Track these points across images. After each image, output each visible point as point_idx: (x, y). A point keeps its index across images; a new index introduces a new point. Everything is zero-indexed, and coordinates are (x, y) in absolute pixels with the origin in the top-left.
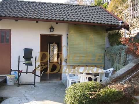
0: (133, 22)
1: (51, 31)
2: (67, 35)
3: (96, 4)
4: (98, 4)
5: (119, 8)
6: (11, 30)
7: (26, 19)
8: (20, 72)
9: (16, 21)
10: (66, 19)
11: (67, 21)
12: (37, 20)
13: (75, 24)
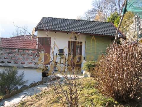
0: (135, 34)
1: (75, 39)
2: (86, 42)
3: (112, 18)
4: (113, 18)
5: (127, 23)
6: (51, 38)
7: (61, 31)
8: (56, 63)
9: (55, 32)
10: (85, 32)
11: (86, 33)
12: (68, 33)
13: (91, 35)
